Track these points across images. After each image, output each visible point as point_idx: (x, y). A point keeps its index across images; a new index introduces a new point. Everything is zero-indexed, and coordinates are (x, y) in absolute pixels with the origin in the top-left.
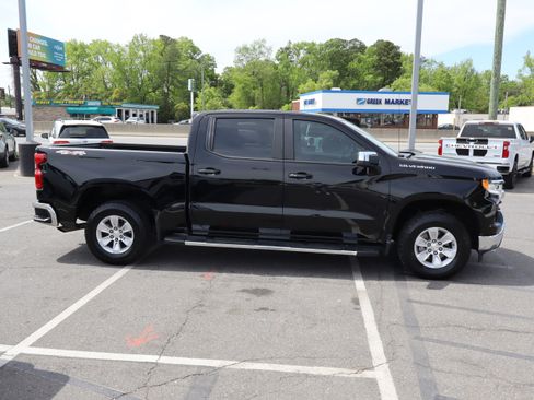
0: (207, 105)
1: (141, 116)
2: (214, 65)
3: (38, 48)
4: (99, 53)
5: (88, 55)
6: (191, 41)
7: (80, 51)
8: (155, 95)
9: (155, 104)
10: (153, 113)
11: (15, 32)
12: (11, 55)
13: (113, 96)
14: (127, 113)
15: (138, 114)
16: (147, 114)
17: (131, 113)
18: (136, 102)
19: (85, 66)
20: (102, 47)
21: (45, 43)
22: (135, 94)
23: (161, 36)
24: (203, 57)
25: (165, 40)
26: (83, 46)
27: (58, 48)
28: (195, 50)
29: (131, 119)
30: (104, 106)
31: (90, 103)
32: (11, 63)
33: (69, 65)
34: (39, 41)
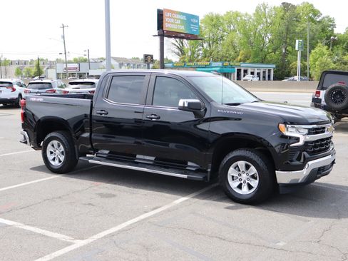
0: (317, 63)
1: (258, 74)
2: (334, 26)
3: (179, 22)
4: (230, 22)
5: (222, 24)
6: (312, 5)
7: (215, 21)
8: (274, 56)
9: (273, 63)
10: (269, 71)
11: (162, 11)
12: (158, 29)
13: (239, 57)
14: (246, 71)
15: (256, 72)
16: (264, 72)
17: (249, 71)
18: (257, 62)
19: (220, 33)
20: (234, 17)
21: (184, 18)
22: (256, 55)
23: (283, 3)
24: (323, 18)
25: (286, 6)
26: (217, 17)
27: (194, 21)
28: (316, 13)
29: (249, 77)
30: (226, 67)
31: (214, 64)
32: (159, 35)
33: (207, 33)
34: (180, 17)
